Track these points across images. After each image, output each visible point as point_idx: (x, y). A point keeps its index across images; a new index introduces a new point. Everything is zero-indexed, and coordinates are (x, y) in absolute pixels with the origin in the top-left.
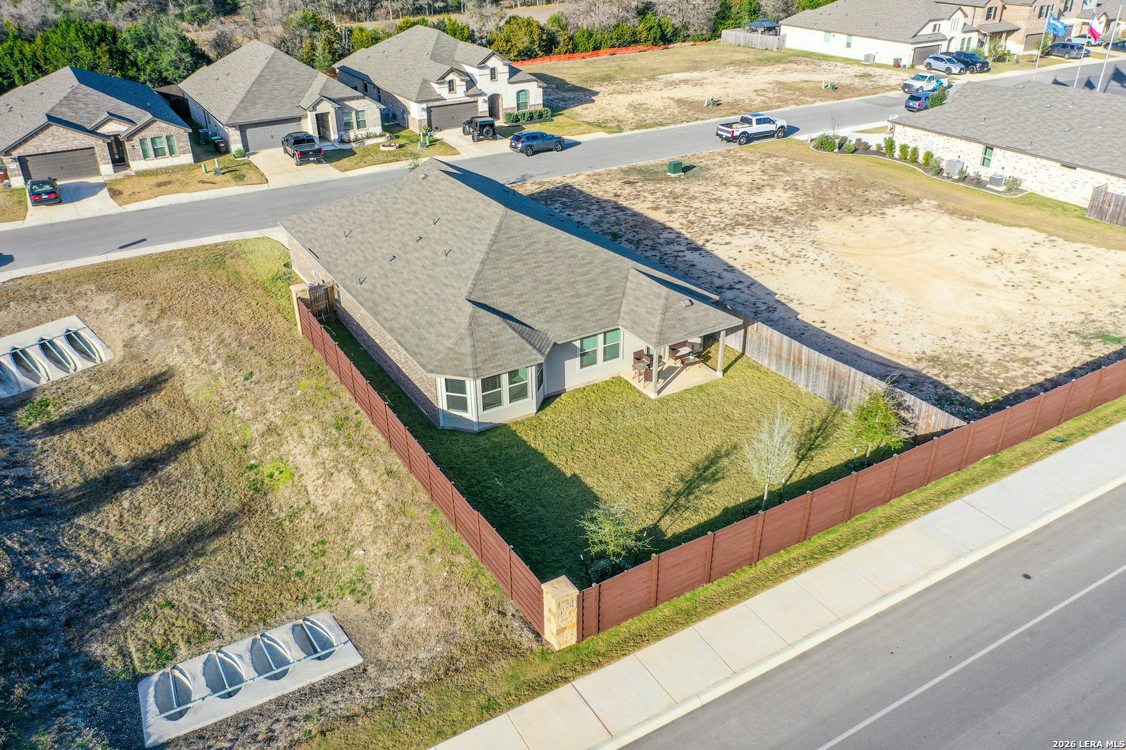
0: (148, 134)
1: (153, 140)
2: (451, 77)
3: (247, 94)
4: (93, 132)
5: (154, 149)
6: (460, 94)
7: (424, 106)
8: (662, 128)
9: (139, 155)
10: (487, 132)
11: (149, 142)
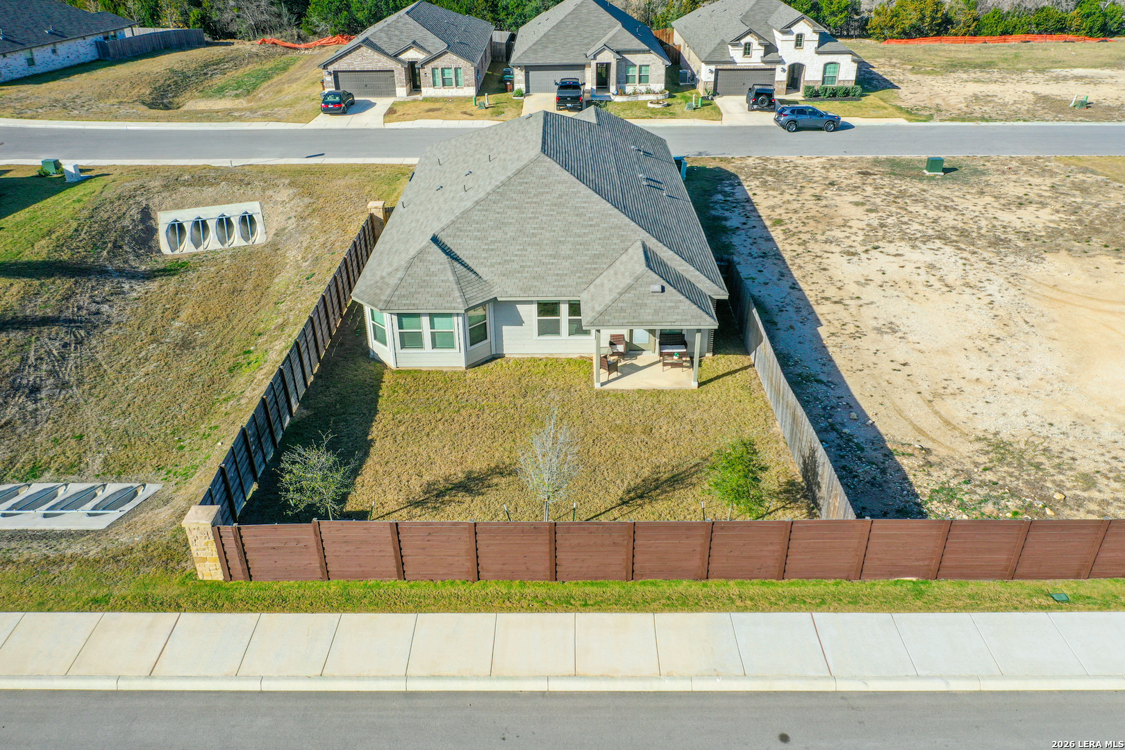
0: (439, 63)
1: (443, 70)
2: (748, 39)
3: (542, 37)
4: (395, 57)
5: (443, 79)
6: (756, 58)
7: (713, 67)
8: (984, 124)
9: (429, 82)
10: (762, 102)
11: (438, 72)
